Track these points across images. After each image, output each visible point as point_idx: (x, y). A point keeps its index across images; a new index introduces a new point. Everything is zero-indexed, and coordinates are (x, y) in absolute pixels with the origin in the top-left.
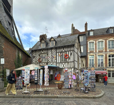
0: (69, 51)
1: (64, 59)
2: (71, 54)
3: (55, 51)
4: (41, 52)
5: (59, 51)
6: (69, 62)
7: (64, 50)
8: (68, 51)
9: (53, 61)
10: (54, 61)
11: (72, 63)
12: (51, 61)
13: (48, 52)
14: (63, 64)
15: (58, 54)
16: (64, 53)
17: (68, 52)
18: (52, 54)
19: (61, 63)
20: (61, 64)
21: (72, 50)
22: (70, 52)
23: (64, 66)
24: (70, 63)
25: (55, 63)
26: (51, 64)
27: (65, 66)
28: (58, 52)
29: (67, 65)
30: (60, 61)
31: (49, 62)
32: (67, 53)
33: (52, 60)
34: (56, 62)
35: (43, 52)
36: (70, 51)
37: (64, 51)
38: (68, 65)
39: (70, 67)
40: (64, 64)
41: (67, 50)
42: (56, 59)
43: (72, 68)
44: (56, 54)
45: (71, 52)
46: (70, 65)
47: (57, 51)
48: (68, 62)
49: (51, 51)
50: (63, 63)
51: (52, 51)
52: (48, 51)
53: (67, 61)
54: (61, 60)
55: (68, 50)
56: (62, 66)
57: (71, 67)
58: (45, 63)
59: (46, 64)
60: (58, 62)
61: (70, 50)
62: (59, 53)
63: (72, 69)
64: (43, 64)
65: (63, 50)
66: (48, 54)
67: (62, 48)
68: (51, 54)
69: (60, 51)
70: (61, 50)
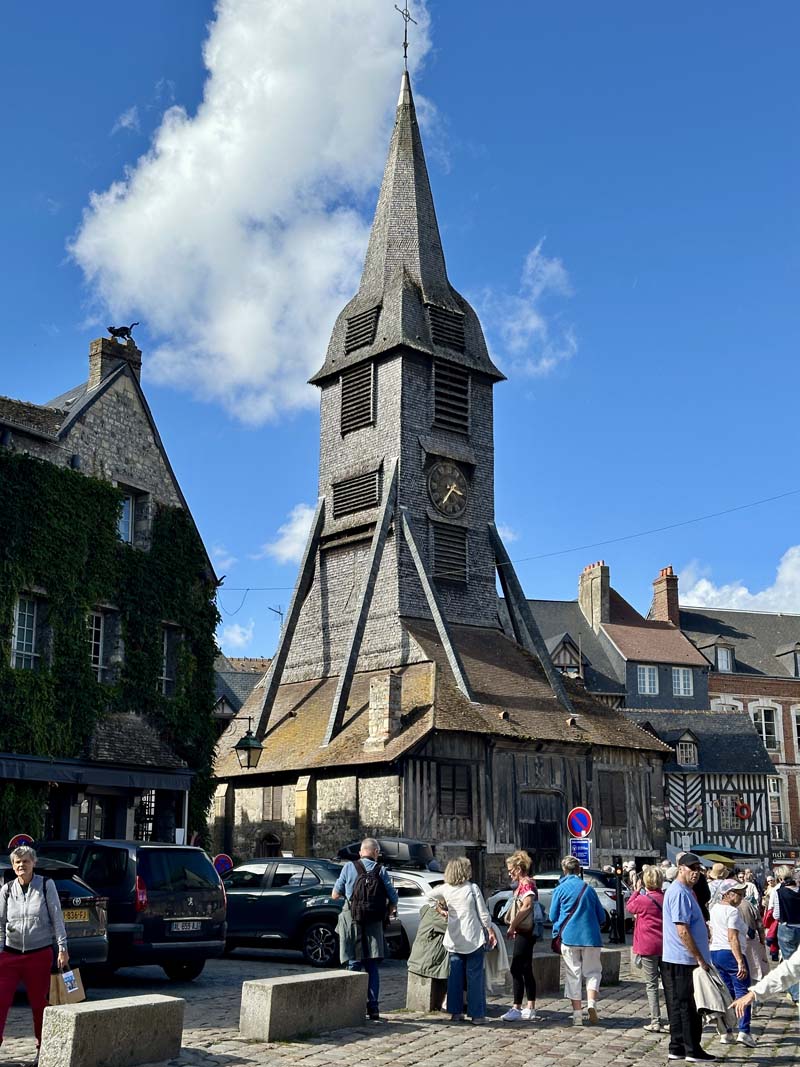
0: (748, 792)
1: (729, 818)
2: (758, 804)
3: (700, 786)
5: (713, 788)
6: (752, 834)
7: (733, 786)
8: (745, 791)
9: (690, 826)
10: (696, 824)
11: (763, 839)
12: (682, 826)
13: (668, 784)
14: (729, 840)
15: (708, 795)
16: (729, 797)
17: (745, 795)
18: (686, 795)
19: (720, 833)
21: (760, 791)
22: (752, 795)
24: (755, 837)
25: (697, 833)
27: (737, 846)
28: (711, 792)
29: (747, 846)
30: (720, 828)
31: (672, 829)
32: (742, 799)
33: (686, 820)
34: (704, 828)
36: (755, 792)
37: (730, 788)
38: (750, 845)
39: (756, 852)
40: (735, 840)
41: (742, 788)
42: (704, 819)
43: (764, 856)
44: (703, 797)
45: (758, 795)
46: (758, 844)
47: (707, 788)
48: (749, 834)
49: (682, 784)
50: (732, 835)
51: (685, 783)
52: (671, 782)
53: (744, 827)
54: (723, 823)
55: (747, 788)
57: (761, 853)
60: (709, 830)
61: (752, 787)
62: (714, 796)
63: (763, 860)
65: (726, 786)
66: (667, 795)
67: (724, 775)
68: (683, 798)
69: (718, 788)
70: (721, 786)
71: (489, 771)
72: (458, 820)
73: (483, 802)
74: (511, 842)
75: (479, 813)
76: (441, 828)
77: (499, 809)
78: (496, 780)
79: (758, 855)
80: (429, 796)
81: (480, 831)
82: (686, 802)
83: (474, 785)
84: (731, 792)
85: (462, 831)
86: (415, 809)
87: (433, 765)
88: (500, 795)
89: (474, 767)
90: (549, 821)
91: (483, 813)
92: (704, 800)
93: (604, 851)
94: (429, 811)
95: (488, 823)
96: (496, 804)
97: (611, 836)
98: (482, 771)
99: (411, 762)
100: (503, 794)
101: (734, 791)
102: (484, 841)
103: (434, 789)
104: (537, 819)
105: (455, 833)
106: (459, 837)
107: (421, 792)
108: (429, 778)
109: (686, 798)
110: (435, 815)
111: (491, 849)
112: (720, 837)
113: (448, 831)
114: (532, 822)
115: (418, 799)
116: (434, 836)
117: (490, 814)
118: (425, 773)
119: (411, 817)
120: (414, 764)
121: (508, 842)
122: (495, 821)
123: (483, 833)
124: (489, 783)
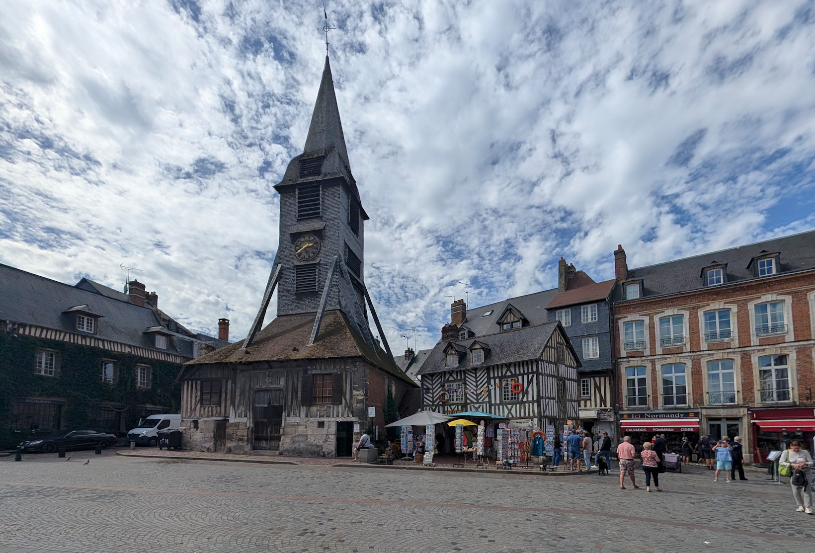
0: (522, 375)
1: (510, 393)
2: (530, 382)
3: (487, 375)
4: (447, 377)
5: (496, 375)
6: (525, 402)
7: (511, 372)
8: (520, 374)
9: (480, 401)
10: (484, 399)
11: (533, 405)
12: (475, 401)
13: (465, 377)
14: (507, 408)
15: (492, 381)
16: (509, 380)
17: (520, 378)
18: (476, 382)
19: (501, 403)
20: (503, 408)
21: (532, 372)
22: (525, 376)
23: (510, 412)
24: (527, 405)
25: (484, 405)
26: (474, 407)
27: (513, 411)
28: (494, 378)
29: (520, 411)
30: (501, 400)
31: (468, 404)
32: (518, 381)
33: (477, 398)
34: (490, 402)
35: (451, 379)
36: (527, 374)
37: (509, 374)
38: (522, 410)
39: (527, 415)
40: (512, 408)
41: (517, 373)
42: (489, 396)
43: (534, 417)
45: (530, 376)
46: (529, 409)
47: (492, 376)
48: (522, 403)
49: (474, 375)
50: (509, 404)
51: (476, 375)
52: (467, 375)
53: (518, 398)
54: (503, 397)
55: (522, 372)
56: (506, 411)
57: (531, 414)
58: (457, 405)
59: (460, 407)
60: (493, 402)
61: (526, 371)
62: (497, 380)
63: (532, 420)
64: (453, 407)
65: (506, 373)
66: (465, 384)
67: (504, 366)
68: (475, 384)
69: (500, 375)
70: (502, 373)
71: (234, 382)
72: (212, 407)
73: (229, 397)
74: (246, 416)
75: (226, 404)
76: (202, 411)
77: (240, 401)
78: (238, 386)
79: (529, 417)
80: (196, 397)
81: (225, 412)
82: (477, 386)
83: (223, 390)
84: (509, 377)
85: (214, 413)
86: (187, 403)
87: (199, 382)
89: (224, 381)
90: (278, 404)
91: (229, 403)
92: (489, 383)
93: (312, 419)
94: (195, 403)
95: (232, 407)
96: (238, 398)
97: (318, 410)
98: (230, 383)
99: (186, 382)
100: (243, 393)
101: (512, 376)
102: (229, 417)
103: (199, 393)
104: (269, 403)
105: (210, 414)
106: (212, 416)
107: (191, 395)
108: (196, 389)
109: (476, 384)
110: (199, 406)
111: (232, 420)
112: (501, 407)
113: (206, 413)
114: (266, 406)
115: (189, 399)
116: (198, 415)
117: (233, 404)
118: (194, 386)
119: (185, 408)
120: (188, 383)
121: (243, 416)
122: (236, 407)
123: (227, 413)
124: (234, 387)
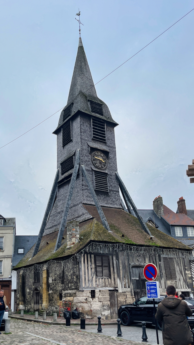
71: (117, 258)
72: (105, 279)
73: (115, 271)
74: (129, 287)
75: (114, 276)
76: (97, 282)
77: (123, 274)
78: (120, 262)
83: (111, 264)
85: (107, 283)
86: (85, 274)
87: (93, 256)
88: (123, 268)
89: (111, 257)
91: (116, 275)
94: (91, 275)
95: (118, 279)
96: (121, 272)
98: (114, 258)
99: (82, 255)
102: (117, 287)
103: (93, 266)
104: (140, 277)
105: (104, 284)
106: (105, 286)
107: (88, 267)
108: (91, 261)
110: (94, 277)
111: (120, 290)
113: (101, 283)
114: (138, 279)
116: (94, 286)
117: (119, 276)
118: (89, 259)
119: (83, 278)
120: (84, 255)
121: (127, 287)
122: (121, 279)
123: (116, 284)
124: (118, 263)
